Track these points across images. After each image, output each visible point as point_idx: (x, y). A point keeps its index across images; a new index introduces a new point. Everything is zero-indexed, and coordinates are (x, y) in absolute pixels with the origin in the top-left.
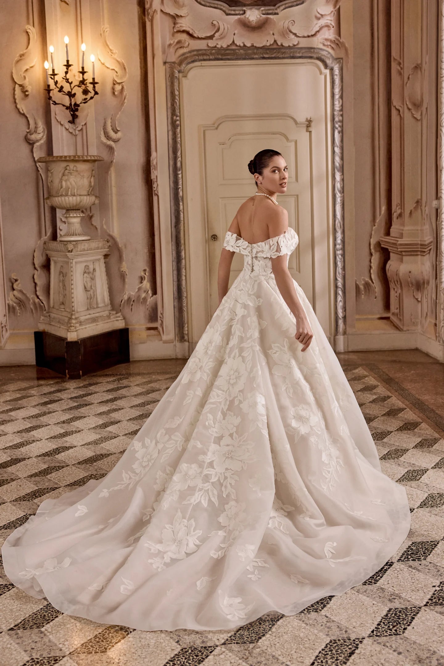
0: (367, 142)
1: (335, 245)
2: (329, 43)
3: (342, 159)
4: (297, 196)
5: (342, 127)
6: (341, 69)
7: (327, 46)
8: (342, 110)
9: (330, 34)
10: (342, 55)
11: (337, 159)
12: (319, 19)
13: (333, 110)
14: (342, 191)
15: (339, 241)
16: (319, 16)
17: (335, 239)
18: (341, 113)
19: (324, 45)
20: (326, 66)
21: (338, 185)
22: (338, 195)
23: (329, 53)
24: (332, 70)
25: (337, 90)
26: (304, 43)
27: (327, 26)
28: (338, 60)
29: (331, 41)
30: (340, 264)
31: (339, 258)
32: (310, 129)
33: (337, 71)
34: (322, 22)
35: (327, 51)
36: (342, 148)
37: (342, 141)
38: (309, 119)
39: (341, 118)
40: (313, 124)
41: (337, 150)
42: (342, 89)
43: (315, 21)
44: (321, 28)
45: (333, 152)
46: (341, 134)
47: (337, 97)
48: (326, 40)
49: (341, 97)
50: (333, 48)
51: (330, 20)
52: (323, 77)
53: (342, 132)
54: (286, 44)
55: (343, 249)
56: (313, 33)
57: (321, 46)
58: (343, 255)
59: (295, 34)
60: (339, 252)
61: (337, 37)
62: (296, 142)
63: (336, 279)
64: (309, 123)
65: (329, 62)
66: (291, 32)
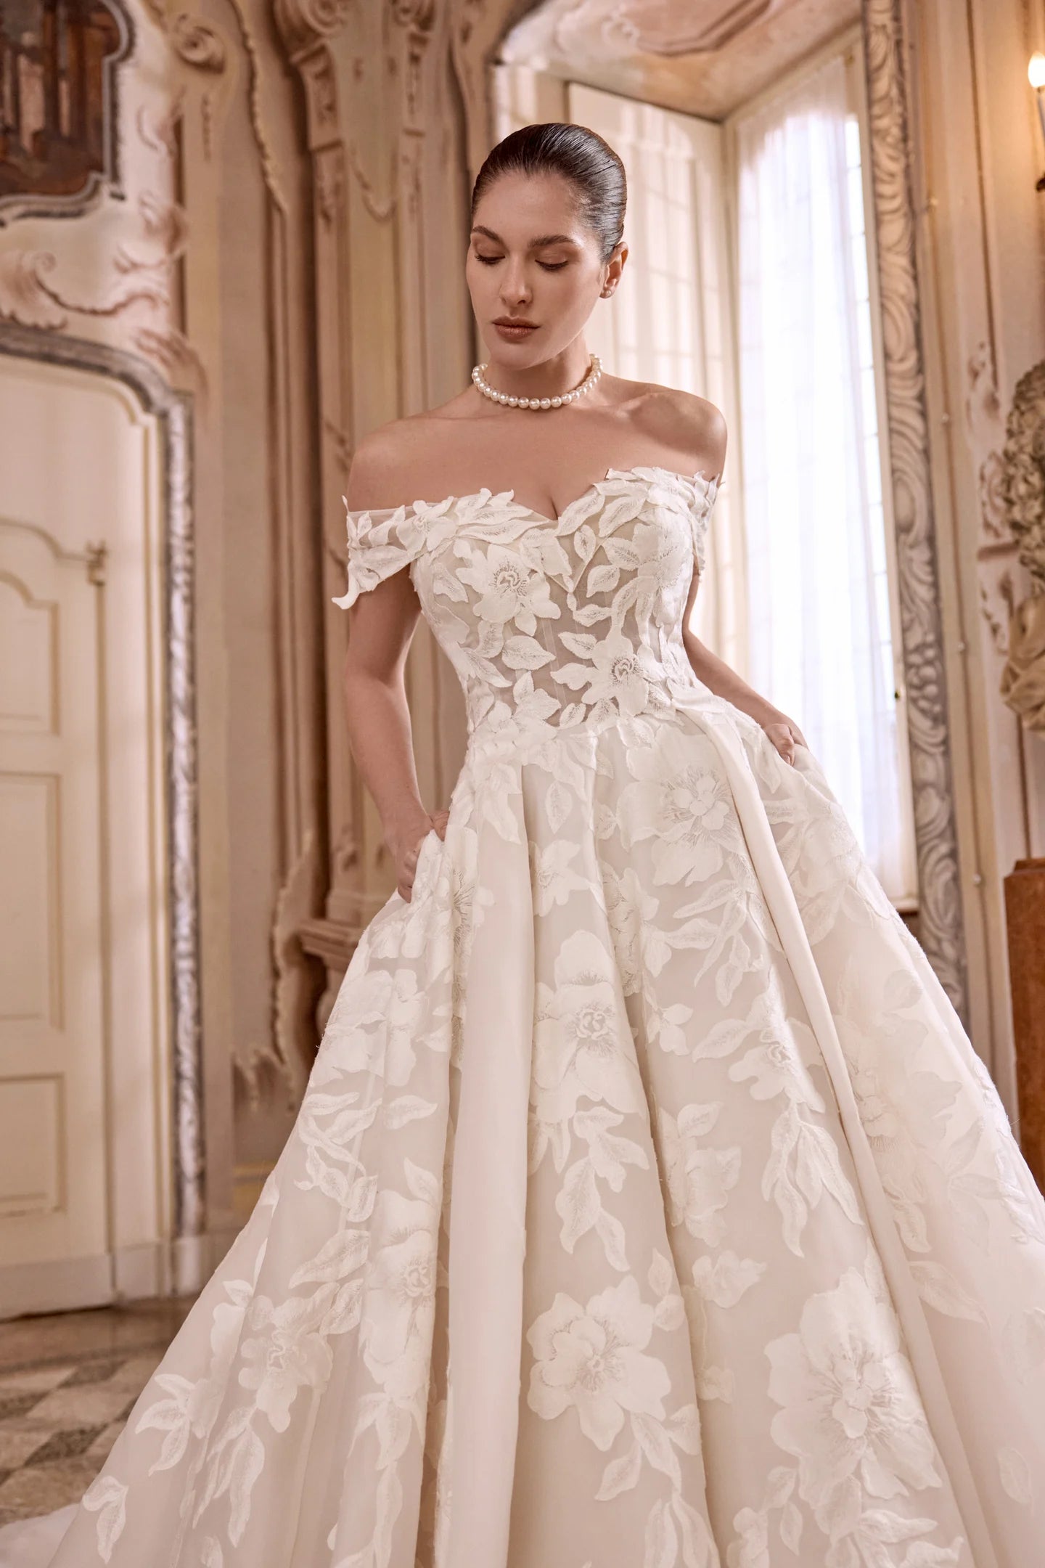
0: (262, 640)
1: (173, 941)
2: (153, 344)
3: (192, 678)
4: (57, 778)
5: (191, 585)
6: (190, 423)
7: (150, 351)
8: (190, 537)
9: (159, 321)
10: (190, 383)
11: (180, 676)
12: (124, 271)
13: (167, 531)
14: (194, 777)
15: (184, 928)
16: (125, 263)
17: (173, 922)
18: (188, 546)
19: (140, 346)
20: (147, 403)
21: (182, 757)
22: (183, 787)
23: (154, 371)
24: (164, 417)
25: (179, 478)
26: (79, 327)
27: (149, 297)
28: (182, 396)
29: (160, 340)
30: (187, 1002)
31: (185, 982)
32: (100, 575)
33: (178, 425)
34: (134, 282)
35: (146, 363)
36: (191, 647)
37: (191, 626)
38: (96, 545)
39: (188, 561)
40: (109, 562)
41: (179, 650)
42: (191, 479)
43: (114, 276)
44: (132, 299)
45: (168, 656)
46: (188, 607)
47: (179, 496)
48: (148, 334)
49: (190, 500)
50: (164, 361)
51: (156, 280)
52: (137, 433)
53: (190, 600)
54: (26, 317)
55: (196, 955)
56: (107, 304)
57: (130, 347)
58: (197, 974)
59: (55, 297)
60: (185, 965)
61: (178, 334)
62: (54, 610)
63: (175, 1051)
64: (98, 558)
65: (155, 393)
66: (41, 286)
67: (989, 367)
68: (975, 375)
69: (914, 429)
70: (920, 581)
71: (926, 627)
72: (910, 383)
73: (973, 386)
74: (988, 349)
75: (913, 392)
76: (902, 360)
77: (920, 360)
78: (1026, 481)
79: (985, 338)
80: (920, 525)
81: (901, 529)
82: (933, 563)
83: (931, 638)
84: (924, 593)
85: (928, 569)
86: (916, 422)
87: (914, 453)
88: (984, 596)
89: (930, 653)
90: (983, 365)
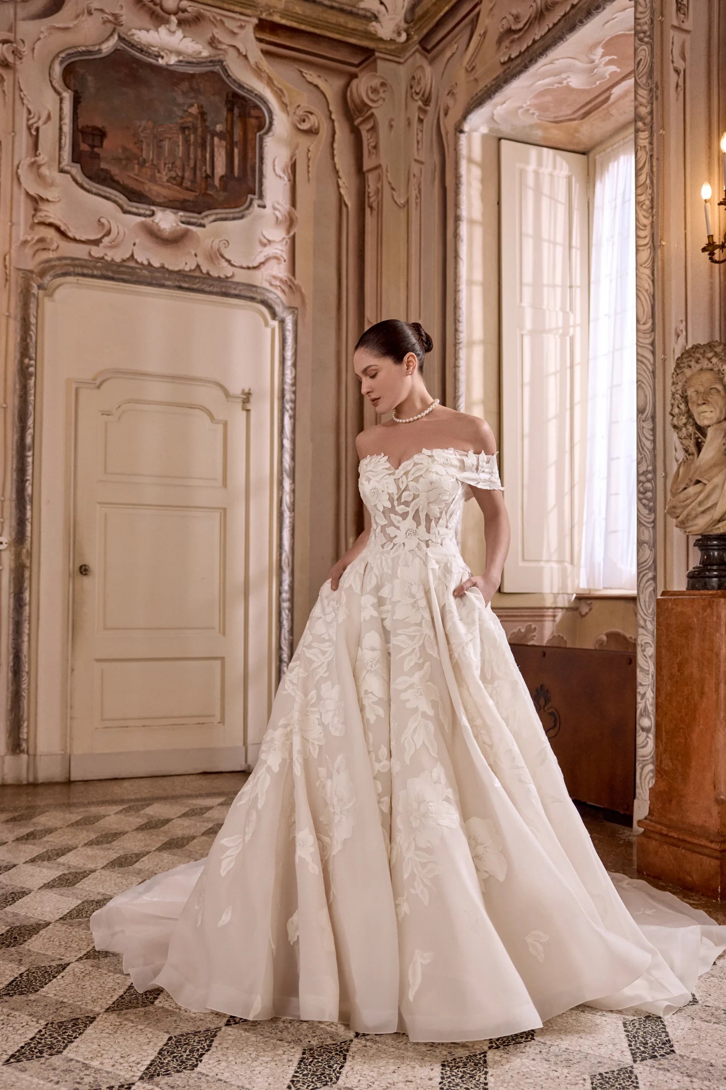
0: (331, 438)
1: (280, 593)
2: (278, 283)
3: (293, 458)
4: (225, 509)
5: (294, 409)
6: (296, 324)
7: (276, 286)
8: (294, 385)
9: (280, 270)
10: (297, 303)
11: (287, 457)
12: (264, 245)
13: (282, 382)
14: (293, 509)
15: (286, 587)
16: (265, 241)
17: (280, 583)
18: (294, 389)
19: (271, 285)
20: (274, 315)
21: (287, 499)
22: (287, 514)
23: (278, 297)
24: (282, 322)
25: (289, 354)
26: (241, 276)
27: (276, 258)
28: (292, 309)
29: (281, 280)
30: (286, 624)
31: (285, 614)
32: (249, 406)
33: (289, 326)
34: (270, 251)
35: (275, 294)
36: (293, 442)
37: (294, 431)
38: (247, 391)
39: (293, 396)
40: (252, 399)
41: (287, 443)
42: (295, 353)
43: (259, 248)
44: (267, 260)
45: (282, 446)
46: (292, 420)
47: (289, 363)
48: (275, 277)
49: (295, 365)
50: (283, 291)
51: (280, 249)
52: (268, 331)
53: (293, 417)
54: (214, 274)
55: (291, 600)
56: (255, 265)
57: (267, 286)
58: (291, 610)
59: (229, 261)
60: (286, 605)
61: (291, 277)
62: (225, 424)
63: (280, 648)
64: (247, 397)
65: (279, 309)
66: (223, 257)
67: (684, 333)
68: (678, 336)
69: (649, 360)
70: (647, 438)
71: (649, 462)
72: (648, 336)
73: (676, 342)
74: (684, 323)
75: (649, 341)
76: (644, 324)
77: (653, 324)
78: (678, 407)
79: (683, 319)
80: (649, 409)
81: (640, 411)
82: (654, 430)
83: (650, 468)
84: (648, 444)
85: (651, 433)
86: (650, 356)
87: (648, 373)
88: (676, 450)
89: (650, 476)
90: (682, 331)
